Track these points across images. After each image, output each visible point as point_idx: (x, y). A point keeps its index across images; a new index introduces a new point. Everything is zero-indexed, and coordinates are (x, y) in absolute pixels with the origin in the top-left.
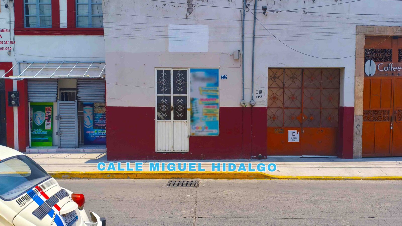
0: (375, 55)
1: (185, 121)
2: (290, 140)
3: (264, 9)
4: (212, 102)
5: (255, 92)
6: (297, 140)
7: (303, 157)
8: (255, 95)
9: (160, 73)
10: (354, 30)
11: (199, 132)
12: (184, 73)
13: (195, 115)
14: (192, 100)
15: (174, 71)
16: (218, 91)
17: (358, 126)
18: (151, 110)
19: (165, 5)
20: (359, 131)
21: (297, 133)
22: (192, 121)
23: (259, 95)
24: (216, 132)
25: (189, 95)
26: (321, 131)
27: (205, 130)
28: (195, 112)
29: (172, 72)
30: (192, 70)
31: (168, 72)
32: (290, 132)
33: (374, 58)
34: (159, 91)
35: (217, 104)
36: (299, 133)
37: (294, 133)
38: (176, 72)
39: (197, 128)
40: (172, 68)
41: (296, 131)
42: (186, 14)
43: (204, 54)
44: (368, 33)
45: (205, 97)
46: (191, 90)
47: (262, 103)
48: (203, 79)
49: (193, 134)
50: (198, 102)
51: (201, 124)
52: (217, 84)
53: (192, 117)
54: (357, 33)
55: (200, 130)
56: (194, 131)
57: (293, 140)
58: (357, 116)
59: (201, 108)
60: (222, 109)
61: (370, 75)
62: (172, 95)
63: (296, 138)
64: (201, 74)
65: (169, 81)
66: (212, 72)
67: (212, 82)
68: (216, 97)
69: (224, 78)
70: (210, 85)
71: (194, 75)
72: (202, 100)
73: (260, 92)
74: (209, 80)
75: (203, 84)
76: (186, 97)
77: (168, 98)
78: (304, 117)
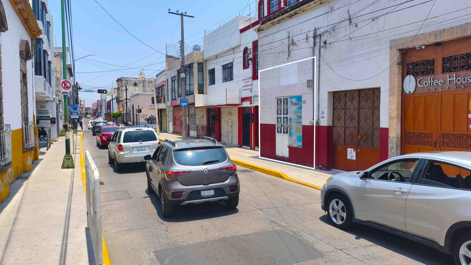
0: (417, 68)
1: (287, 135)
2: (349, 157)
3: (325, 43)
4: (298, 121)
5: (320, 113)
6: (354, 158)
8: (320, 116)
9: (279, 101)
11: (293, 143)
12: (287, 99)
14: (290, 119)
16: (301, 113)
17: (392, 149)
18: (274, 126)
20: (393, 154)
21: (354, 152)
22: (290, 135)
23: (322, 115)
24: (300, 144)
25: (289, 116)
26: (373, 151)
27: (296, 142)
28: (291, 128)
30: (291, 97)
31: (281, 99)
32: (349, 150)
33: (416, 73)
34: (278, 114)
35: (301, 123)
36: (356, 152)
37: (351, 151)
38: (284, 99)
39: (292, 140)
40: (282, 97)
41: (353, 150)
42: (288, 58)
43: (295, 85)
44: (401, 47)
46: (290, 112)
47: (324, 123)
48: (295, 104)
49: (291, 145)
50: (293, 121)
51: (294, 138)
52: (301, 108)
53: (290, 132)
54: (391, 48)
56: (291, 142)
57: (351, 158)
58: (391, 137)
59: (294, 125)
60: (303, 125)
61: (410, 92)
62: (282, 116)
63: (353, 156)
64: (294, 100)
65: (281, 106)
66: (299, 98)
67: (299, 106)
68: (300, 117)
69: (305, 102)
70: (298, 108)
71: (291, 101)
72: (295, 119)
73: (323, 113)
74: (298, 104)
75: (295, 108)
76: (287, 117)
77: (281, 118)
78: (359, 137)
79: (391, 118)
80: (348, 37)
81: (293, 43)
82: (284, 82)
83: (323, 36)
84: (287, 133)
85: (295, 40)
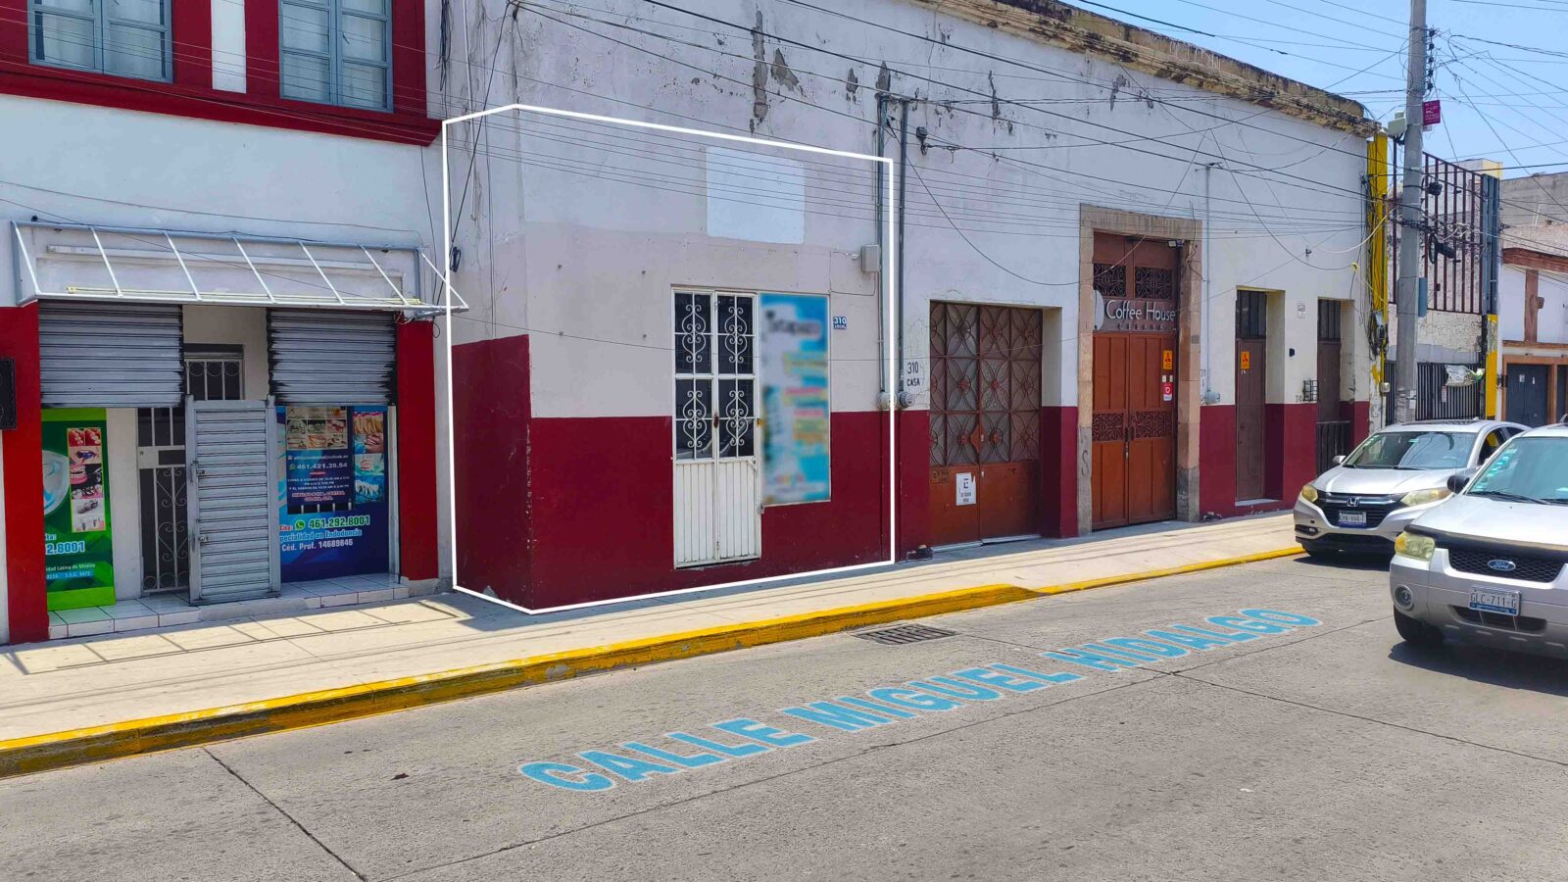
0: (1101, 278)
1: (749, 458)
2: (959, 500)
3: (921, 135)
4: (811, 397)
5: (906, 368)
6: (973, 499)
7: (985, 544)
8: (906, 377)
9: (682, 301)
10: (1075, 215)
11: (785, 490)
12: (746, 305)
13: (775, 440)
14: (768, 392)
15: (720, 297)
16: (824, 364)
17: (1085, 455)
18: (662, 423)
19: (696, 81)
20: (1087, 466)
21: (972, 480)
22: (768, 458)
23: (913, 376)
24: (820, 489)
25: (758, 377)
26: (1013, 470)
27: (799, 485)
28: (774, 428)
29: (714, 302)
30: (767, 299)
31: (704, 301)
32: (960, 478)
33: (1099, 287)
34: (682, 365)
35: (824, 404)
36: (976, 479)
37: (966, 481)
38: (725, 303)
39: (779, 480)
40: (717, 289)
41: (969, 476)
42: (752, 121)
43: (795, 250)
44: (1098, 226)
45: (797, 384)
46: (764, 360)
47: (919, 398)
48: (791, 328)
49: (770, 499)
50: (781, 398)
51: (788, 466)
52: (822, 344)
53: (766, 445)
55: (786, 485)
56: (772, 491)
57: (965, 500)
58: (1082, 429)
59: (788, 416)
60: (835, 416)
62: (715, 376)
63: (969, 494)
64: (787, 313)
65: (708, 330)
66: (813, 308)
67: (814, 338)
68: (821, 382)
69: (840, 325)
70: (806, 346)
71: (770, 315)
72: (791, 391)
73: (915, 367)
74: (805, 330)
75: (793, 343)
76: (751, 382)
77: (705, 386)
78: (982, 437)
81: (781, 71)
82: (722, 221)
83: (914, 110)
84: (747, 449)
85: (796, 61)
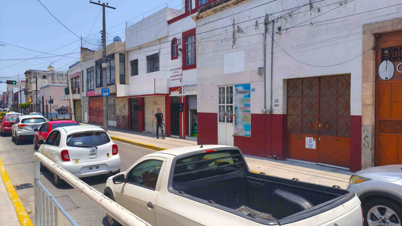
0: (395, 53)
1: (232, 123)
2: (307, 146)
3: (279, 29)
4: (246, 109)
5: (274, 101)
6: (314, 147)
8: (274, 104)
9: (220, 88)
11: (239, 132)
12: (231, 88)
13: (237, 120)
14: (236, 108)
15: (227, 87)
16: (250, 101)
17: (366, 138)
18: (215, 115)
19: (222, 41)
20: (368, 143)
21: (314, 141)
22: (236, 124)
23: (276, 104)
24: (248, 133)
25: (234, 105)
26: (337, 140)
27: (243, 131)
28: (237, 117)
29: (226, 88)
30: (236, 86)
31: (224, 88)
32: (307, 139)
33: (393, 58)
34: (220, 103)
35: (250, 111)
36: (316, 140)
37: (310, 140)
38: (227, 88)
39: (238, 129)
40: (226, 85)
41: (312, 138)
42: (232, 45)
43: (242, 73)
45: (243, 106)
46: (235, 101)
47: (279, 110)
48: (242, 92)
49: (236, 134)
50: (239, 109)
51: (241, 127)
52: (249, 96)
53: (235, 121)
54: (364, 33)
55: (240, 131)
56: (236, 132)
57: (310, 147)
58: (365, 126)
59: (240, 114)
60: (252, 114)
61: (386, 78)
62: (226, 105)
63: (313, 145)
64: (241, 89)
65: (224, 94)
66: (247, 87)
67: (247, 94)
68: (249, 105)
69: (253, 90)
70: (245, 97)
71: (237, 90)
72: (241, 108)
73: (277, 101)
74: (245, 92)
75: (242, 96)
76: (232, 106)
77: (224, 106)
78: (320, 125)
79: (364, 106)
80: (309, 22)
81: (240, 30)
82: (227, 70)
83: (277, 22)
84: (231, 121)
85: (242, 26)
